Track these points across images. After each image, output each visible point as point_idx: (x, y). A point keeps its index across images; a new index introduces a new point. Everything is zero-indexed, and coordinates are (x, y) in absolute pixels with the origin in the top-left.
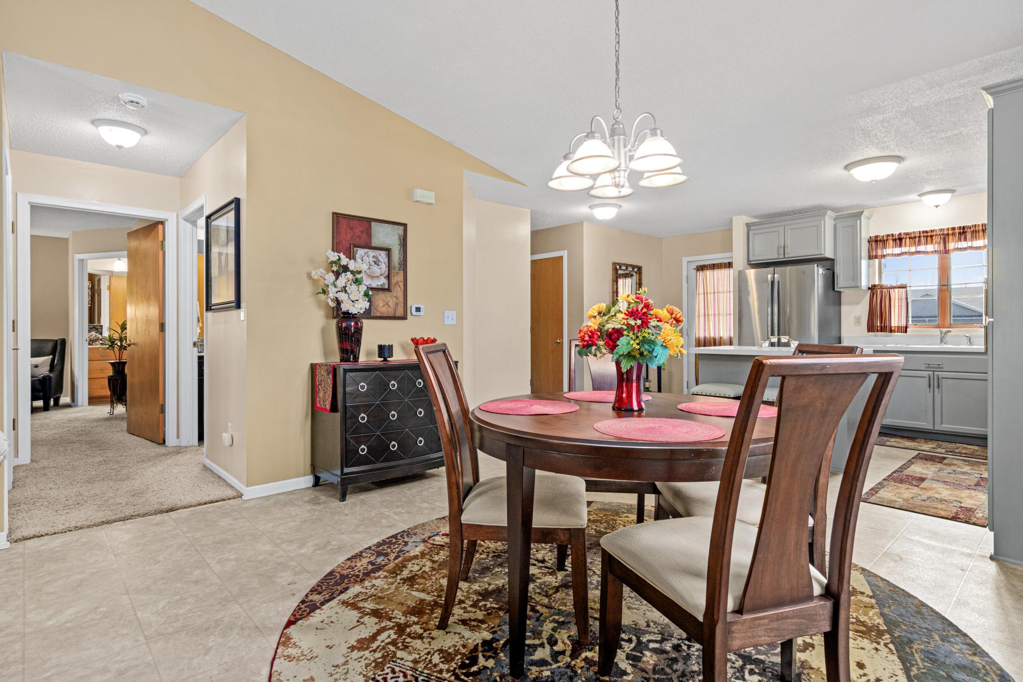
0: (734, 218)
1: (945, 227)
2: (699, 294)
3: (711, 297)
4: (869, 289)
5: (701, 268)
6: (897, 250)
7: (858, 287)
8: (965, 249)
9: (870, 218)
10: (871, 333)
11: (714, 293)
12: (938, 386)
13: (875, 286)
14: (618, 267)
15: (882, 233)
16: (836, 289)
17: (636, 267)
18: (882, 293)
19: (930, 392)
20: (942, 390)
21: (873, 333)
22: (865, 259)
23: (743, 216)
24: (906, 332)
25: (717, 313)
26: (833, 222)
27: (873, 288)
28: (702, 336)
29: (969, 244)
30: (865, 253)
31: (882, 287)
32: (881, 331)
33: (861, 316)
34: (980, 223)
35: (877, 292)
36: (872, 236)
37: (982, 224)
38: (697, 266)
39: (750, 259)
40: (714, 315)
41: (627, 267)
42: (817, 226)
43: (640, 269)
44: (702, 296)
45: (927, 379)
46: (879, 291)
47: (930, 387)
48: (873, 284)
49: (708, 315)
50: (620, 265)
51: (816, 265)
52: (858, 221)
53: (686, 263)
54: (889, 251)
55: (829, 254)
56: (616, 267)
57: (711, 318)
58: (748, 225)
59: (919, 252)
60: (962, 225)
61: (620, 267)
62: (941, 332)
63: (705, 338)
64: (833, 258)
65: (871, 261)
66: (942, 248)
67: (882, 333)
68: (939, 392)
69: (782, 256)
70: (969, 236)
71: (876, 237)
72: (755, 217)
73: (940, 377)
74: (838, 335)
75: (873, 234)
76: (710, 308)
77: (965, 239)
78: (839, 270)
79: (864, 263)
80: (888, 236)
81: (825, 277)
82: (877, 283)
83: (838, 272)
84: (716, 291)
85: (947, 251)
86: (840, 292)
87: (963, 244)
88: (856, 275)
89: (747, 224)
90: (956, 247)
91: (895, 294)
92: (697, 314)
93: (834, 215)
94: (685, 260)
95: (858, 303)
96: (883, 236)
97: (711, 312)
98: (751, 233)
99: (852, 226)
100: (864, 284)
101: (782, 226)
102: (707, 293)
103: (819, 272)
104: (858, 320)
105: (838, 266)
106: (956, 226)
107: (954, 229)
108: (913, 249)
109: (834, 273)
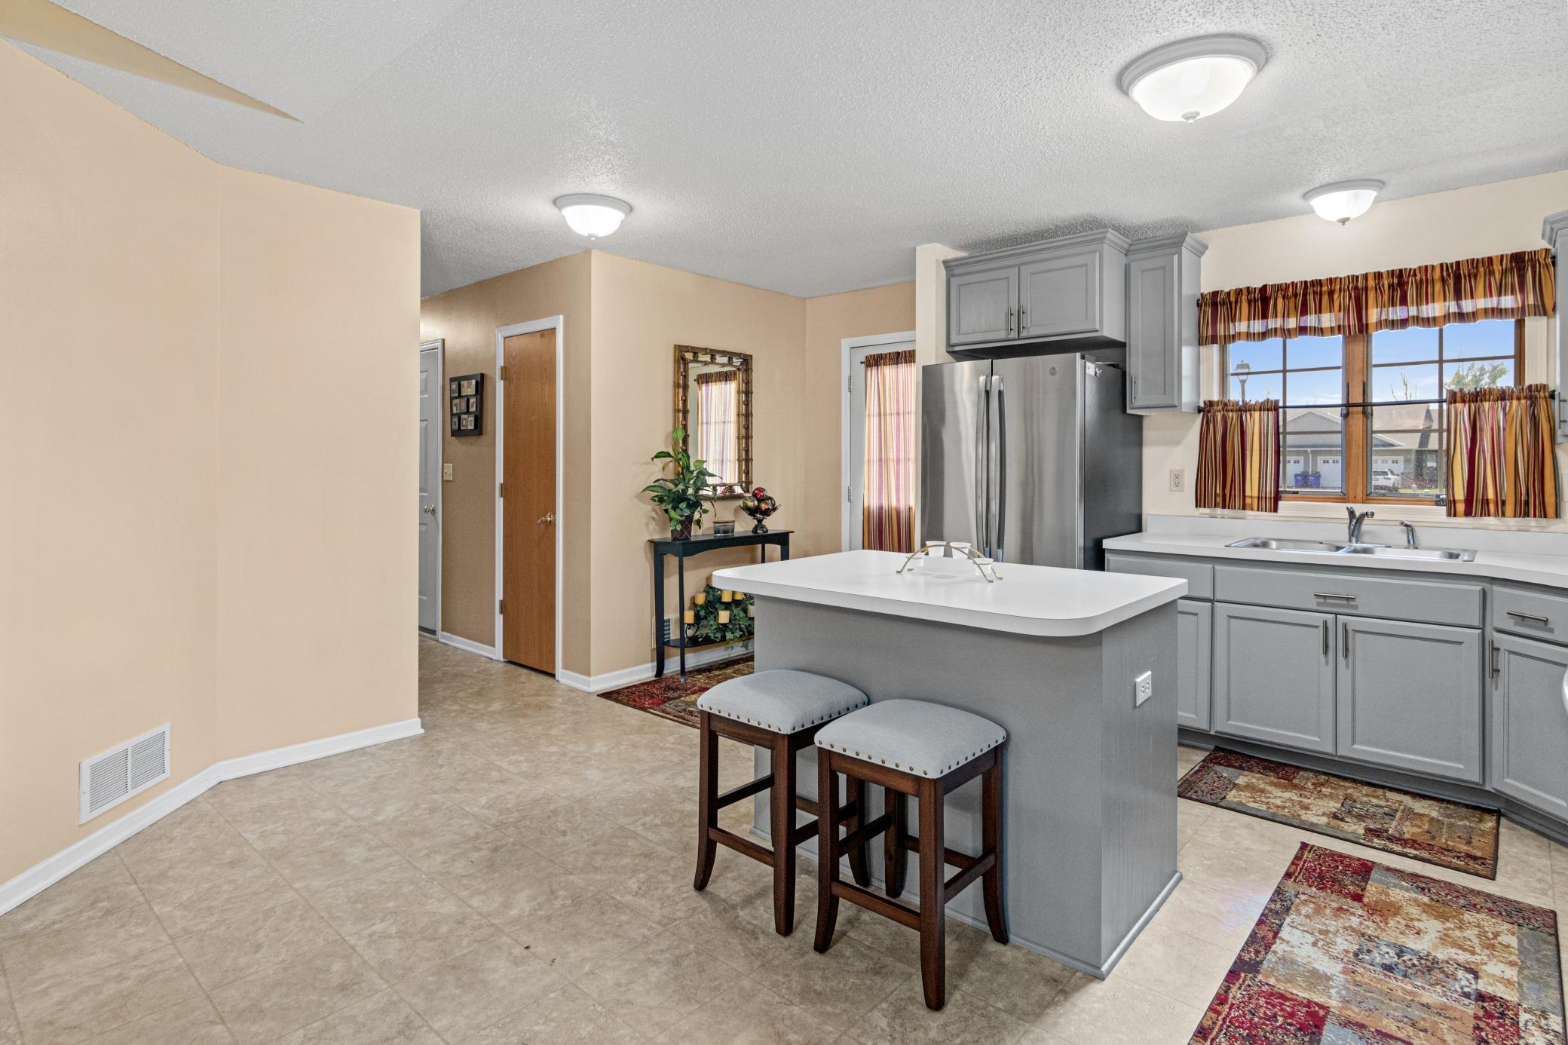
0: (919, 249)
1: (1359, 271)
2: (869, 416)
3: (891, 421)
4: (1200, 410)
5: (875, 361)
6: (1258, 326)
7: (1176, 406)
8: (1403, 323)
9: (1203, 253)
10: (1202, 510)
11: (898, 414)
12: (1347, 649)
13: (1211, 404)
14: (689, 356)
15: (1227, 284)
16: (1129, 411)
17: (738, 355)
18: (1225, 419)
19: (1327, 663)
20: (1354, 662)
21: (1207, 511)
22: (1188, 344)
23: (939, 246)
24: (1276, 510)
25: (902, 456)
26: (1124, 260)
27: (1206, 410)
28: (874, 505)
29: (1413, 311)
30: (1189, 331)
31: (1226, 406)
32: (1224, 507)
33: (1182, 471)
34: (1436, 263)
35: (1214, 416)
36: (1206, 292)
37: (1441, 265)
38: (867, 357)
39: (953, 341)
40: (898, 460)
41: (713, 357)
42: (1086, 265)
43: (747, 360)
44: (876, 419)
45: (1321, 630)
46: (1219, 416)
47: (1326, 652)
48: (1207, 399)
49: (887, 460)
50: (695, 351)
51: (1078, 355)
52: (1176, 257)
53: (848, 349)
54: (1242, 326)
55: (1111, 331)
56: (683, 356)
57: (892, 466)
58: (948, 265)
59: (1303, 330)
60: (1396, 267)
61: (695, 354)
62: (1352, 513)
63: (881, 508)
64: (1122, 340)
65: (1203, 350)
66: (1353, 320)
67: (1226, 511)
68: (1347, 666)
69: (1014, 335)
70: (1411, 292)
71: (1215, 294)
72: (961, 248)
73: (1350, 628)
74: (1137, 512)
75: (1207, 288)
76: (889, 444)
77: (1404, 302)
78: (1135, 366)
79: (1187, 353)
80: (1239, 292)
81: (1102, 381)
82: (1216, 398)
83: (1133, 372)
84: (901, 411)
85: (1363, 329)
86: (1141, 417)
87: (1398, 313)
88: (1170, 379)
89: (944, 262)
90: (1384, 317)
91: (1255, 423)
92: (866, 459)
93: (1124, 242)
94: (846, 343)
95: (1176, 442)
96: (1229, 294)
97: (892, 455)
98: (954, 281)
99: (1164, 268)
100: (1187, 397)
101: (1016, 265)
102: (885, 414)
103: (1088, 370)
104: (1177, 479)
105: (1133, 359)
106: (1383, 270)
107: (1378, 275)
108: (1292, 323)
109: (1124, 374)
